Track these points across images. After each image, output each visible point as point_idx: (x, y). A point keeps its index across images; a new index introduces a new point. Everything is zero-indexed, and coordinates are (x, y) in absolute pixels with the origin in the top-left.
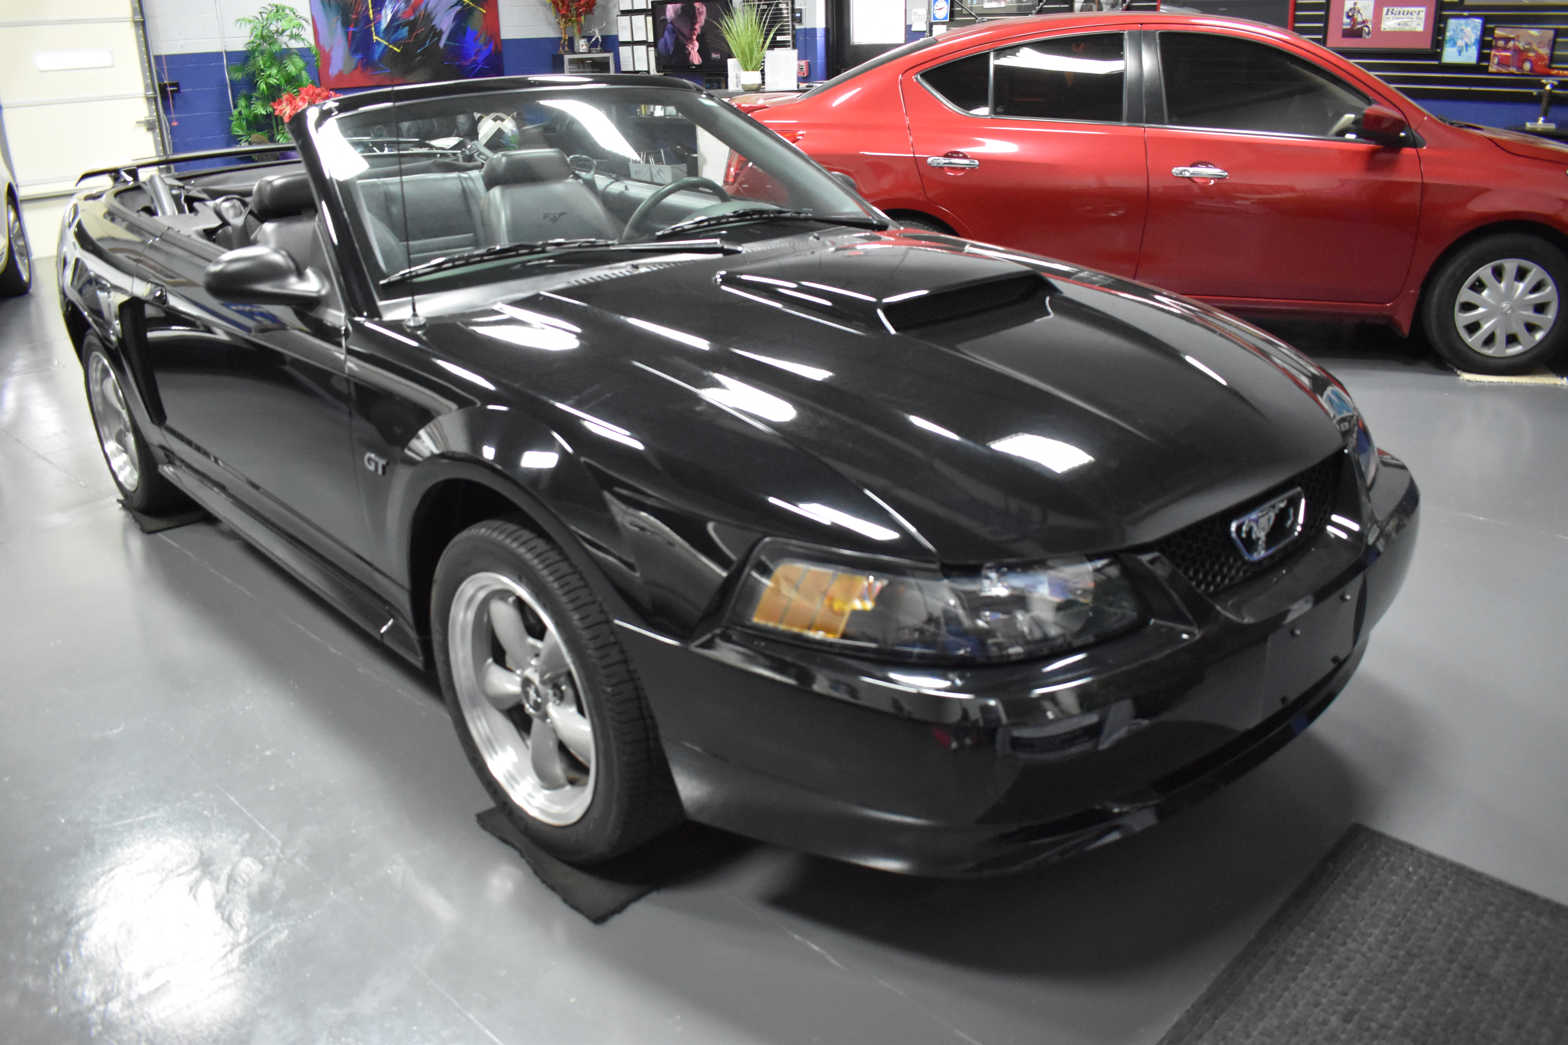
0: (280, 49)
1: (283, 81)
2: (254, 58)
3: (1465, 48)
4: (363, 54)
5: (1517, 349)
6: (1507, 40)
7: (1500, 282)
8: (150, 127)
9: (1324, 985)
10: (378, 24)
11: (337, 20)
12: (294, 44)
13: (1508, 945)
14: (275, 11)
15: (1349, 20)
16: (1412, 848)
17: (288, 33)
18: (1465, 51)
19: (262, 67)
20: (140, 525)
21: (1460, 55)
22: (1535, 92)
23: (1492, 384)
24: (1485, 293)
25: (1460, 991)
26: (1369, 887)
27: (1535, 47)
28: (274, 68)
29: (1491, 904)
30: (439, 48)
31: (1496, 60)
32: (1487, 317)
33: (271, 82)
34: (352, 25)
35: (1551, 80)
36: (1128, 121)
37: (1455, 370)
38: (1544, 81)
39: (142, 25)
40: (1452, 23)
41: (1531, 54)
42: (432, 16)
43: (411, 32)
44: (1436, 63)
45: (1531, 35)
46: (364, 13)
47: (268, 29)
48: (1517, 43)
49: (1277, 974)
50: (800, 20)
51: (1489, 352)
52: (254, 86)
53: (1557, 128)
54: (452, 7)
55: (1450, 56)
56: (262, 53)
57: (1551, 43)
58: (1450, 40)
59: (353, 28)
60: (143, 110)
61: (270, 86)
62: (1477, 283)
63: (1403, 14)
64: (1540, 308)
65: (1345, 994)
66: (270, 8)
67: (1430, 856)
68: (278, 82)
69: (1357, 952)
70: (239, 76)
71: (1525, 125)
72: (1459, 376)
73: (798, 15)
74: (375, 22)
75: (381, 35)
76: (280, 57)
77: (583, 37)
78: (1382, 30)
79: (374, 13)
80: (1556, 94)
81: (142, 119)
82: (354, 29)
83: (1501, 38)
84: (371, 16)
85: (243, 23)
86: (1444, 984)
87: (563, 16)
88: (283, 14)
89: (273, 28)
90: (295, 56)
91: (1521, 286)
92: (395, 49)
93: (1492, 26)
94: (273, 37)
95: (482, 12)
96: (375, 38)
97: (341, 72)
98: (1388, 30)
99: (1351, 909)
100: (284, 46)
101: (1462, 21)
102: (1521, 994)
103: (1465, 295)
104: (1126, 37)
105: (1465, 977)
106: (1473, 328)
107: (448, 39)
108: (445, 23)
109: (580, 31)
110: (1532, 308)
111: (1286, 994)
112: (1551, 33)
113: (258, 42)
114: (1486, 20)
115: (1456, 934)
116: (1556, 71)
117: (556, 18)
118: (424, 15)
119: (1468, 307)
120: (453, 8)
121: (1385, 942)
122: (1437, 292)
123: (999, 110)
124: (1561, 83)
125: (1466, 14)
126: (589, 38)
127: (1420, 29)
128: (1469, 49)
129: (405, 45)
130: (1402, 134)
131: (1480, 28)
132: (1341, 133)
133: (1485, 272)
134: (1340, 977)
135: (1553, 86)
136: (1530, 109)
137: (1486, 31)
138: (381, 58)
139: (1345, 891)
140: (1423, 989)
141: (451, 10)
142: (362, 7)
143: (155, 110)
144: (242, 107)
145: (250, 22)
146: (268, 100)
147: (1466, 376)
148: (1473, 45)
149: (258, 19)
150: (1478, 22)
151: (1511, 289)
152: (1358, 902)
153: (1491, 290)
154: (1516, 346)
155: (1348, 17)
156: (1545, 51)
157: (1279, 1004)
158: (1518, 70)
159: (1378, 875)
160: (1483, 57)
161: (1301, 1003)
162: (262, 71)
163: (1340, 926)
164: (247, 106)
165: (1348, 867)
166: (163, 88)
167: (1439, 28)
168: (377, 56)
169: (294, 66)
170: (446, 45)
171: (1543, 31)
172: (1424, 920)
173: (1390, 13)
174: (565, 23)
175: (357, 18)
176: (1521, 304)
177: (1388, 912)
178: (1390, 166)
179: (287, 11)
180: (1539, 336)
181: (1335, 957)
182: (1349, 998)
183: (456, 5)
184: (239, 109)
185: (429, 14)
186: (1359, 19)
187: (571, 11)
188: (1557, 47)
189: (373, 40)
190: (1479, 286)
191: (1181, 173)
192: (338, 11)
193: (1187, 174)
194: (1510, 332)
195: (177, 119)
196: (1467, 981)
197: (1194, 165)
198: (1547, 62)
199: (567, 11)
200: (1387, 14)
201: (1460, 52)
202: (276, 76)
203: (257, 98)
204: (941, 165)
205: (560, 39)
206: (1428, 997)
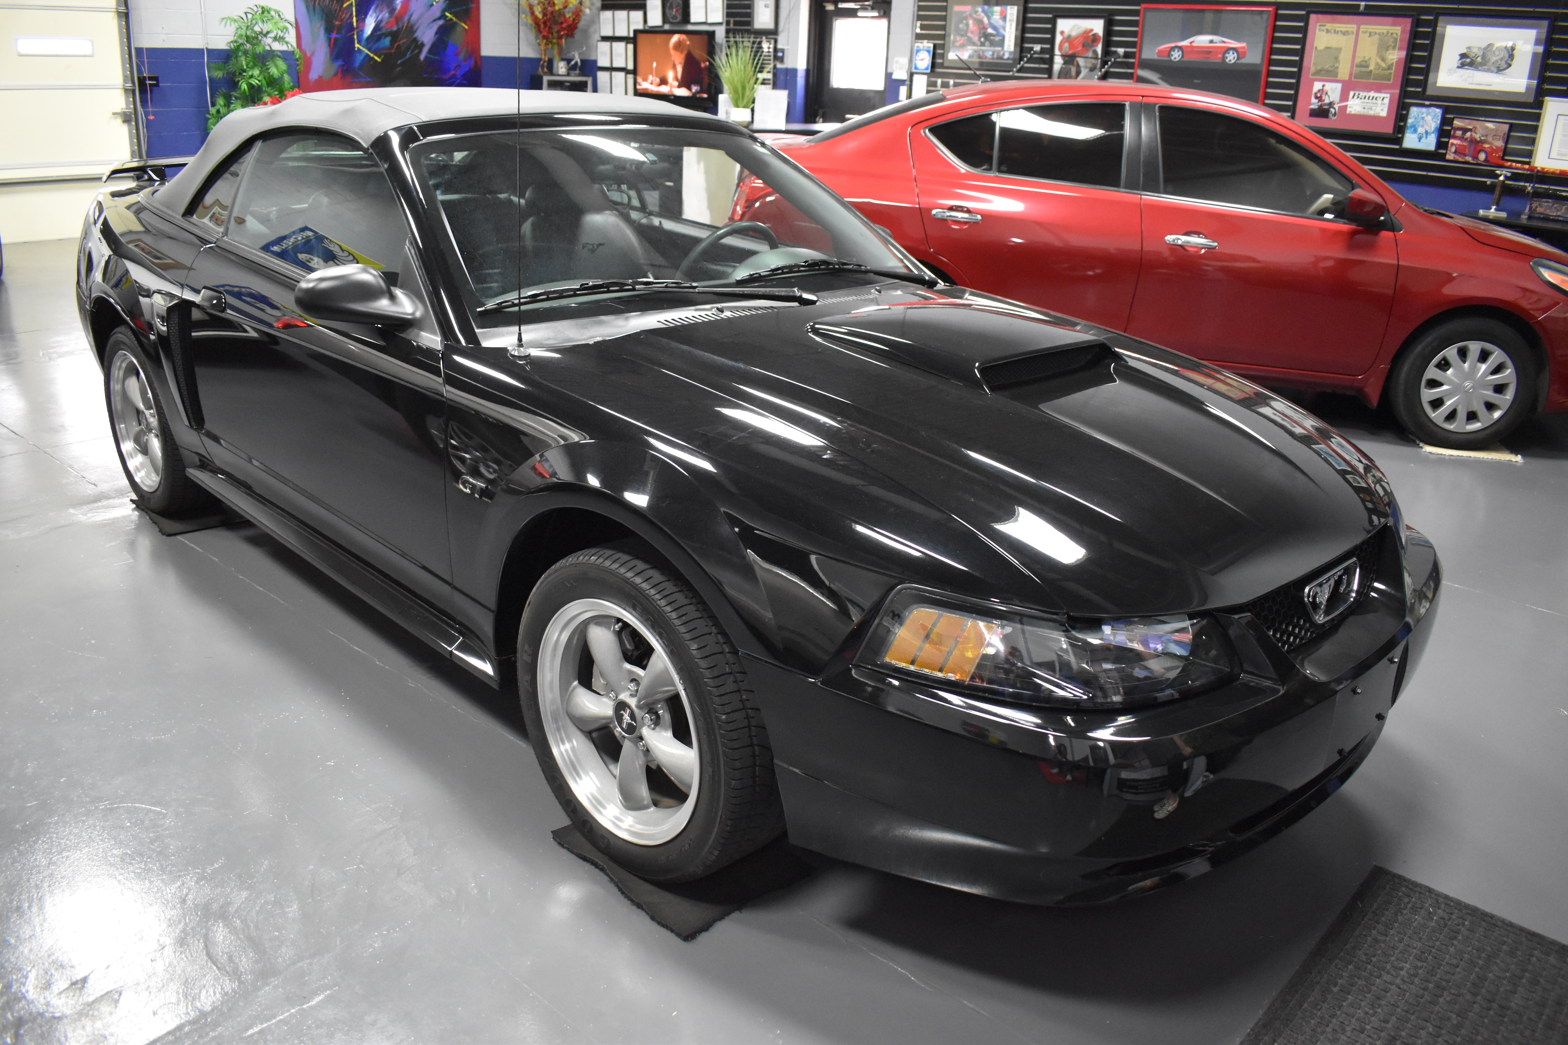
0: (264, 51)
1: (264, 82)
2: (236, 58)
3: (1424, 135)
4: (344, 61)
5: (1476, 426)
6: (1465, 130)
7: (1464, 362)
8: (126, 119)
9: (1366, 1013)
10: (361, 31)
11: (321, 25)
12: (277, 46)
13: (1524, 981)
14: (260, 12)
15: (1317, 101)
16: (1430, 890)
17: (272, 35)
18: (1424, 138)
19: (245, 67)
20: (158, 527)
21: (1420, 141)
22: (1489, 181)
23: (1451, 457)
24: (1450, 372)
25: (1486, 1021)
26: (1396, 925)
27: (1490, 139)
28: (256, 69)
29: (1505, 943)
30: (420, 60)
31: (1453, 149)
32: (1450, 394)
33: (253, 83)
34: (335, 32)
35: (1505, 172)
36: (1126, 187)
37: (1418, 442)
38: (1498, 172)
39: (125, 16)
40: (1414, 111)
41: (1486, 146)
42: (415, 28)
43: (392, 42)
44: (1397, 147)
45: (1487, 128)
46: (347, 20)
47: (252, 29)
48: (1474, 134)
49: (1324, 1002)
50: (781, 60)
51: (1451, 427)
52: (235, 85)
53: (1507, 218)
54: (435, 20)
55: (1410, 141)
56: (246, 53)
57: (1506, 136)
58: (1411, 127)
59: (336, 34)
60: (119, 102)
61: (251, 86)
62: (1443, 362)
63: (1369, 98)
64: (1499, 389)
65: (1386, 1021)
66: (255, 9)
67: (1446, 897)
68: (259, 84)
69: (1392, 984)
70: (219, 74)
71: (1477, 212)
72: (1422, 448)
73: (780, 54)
74: (358, 30)
75: (363, 43)
76: (263, 59)
77: (563, 60)
78: (1348, 112)
79: (357, 21)
80: (1508, 184)
81: (119, 110)
82: (337, 36)
83: (1459, 129)
84: (355, 24)
85: (229, 21)
86: (1471, 1014)
87: (544, 37)
88: (268, 15)
89: (257, 29)
90: (278, 59)
91: (1484, 367)
92: (376, 58)
93: (1452, 116)
94: (258, 38)
95: (464, 28)
96: (357, 45)
97: (320, 77)
98: (1353, 112)
99: (1382, 945)
100: (268, 48)
101: (1424, 110)
102: (1540, 1025)
103: (1432, 372)
104: (1127, 108)
105: (1489, 1009)
106: (1437, 403)
107: (430, 52)
108: (427, 35)
109: (560, 52)
110: (1492, 388)
111: (1334, 1020)
112: (1507, 127)
113: (241, 41)
114: (1446, 110)
115: (1477, 969)
116: (1509, 163)
117: (537, 38)
118: (407, 26)
119: (1434, 383)
120: (436, 22)
121: (1416, 975)
122: (1406, 368)
123: (1004, 168)
124: (1513, 173)
125: (1427, 103)
126: (569, 61)
127: (1384, 114)
128: (1429, 136)
129: (385, 55)
130: (1382, 218)
131: (1440, 118)
132: (1322, 212)
133: (1451, 352)
134: (1380, 1006)
135: (1506, 177)
136: (1482, 197)
137: (1445, 121)
138: (361, 65)
139: (1374, 928)
140: (1455, 1019)
141: (434, 24)
142: (346, 14)
143: (132, 103)
144: (221, 106)
145: (235, 21)
146: (247, 100)
147: (1429, 449)
148: (1433, 133)
149: (242, 19)
150: (1438, 112)
151: (1474, 370)
152: (1388, 939)
153: (1455, 368)
154: (1475, 423)
155: (1316, 98)
156: (1500, 144)
157: (1329, 1030)
158: (1473, 159)
159: (1402, 914)
160: (1441, 144)
161: (1348, 1029)
162: (244, 71)
163: (1374, 959)
164: (225, 105)
165: (1375, 907)
166: (142, 81)
167: (1402, 115)
168: (357, 64)
169: (277, 69)
170: (426, 58)
171: (1498, 124)
172: (1447, 956)
173: (1356, 97)
174: (546, 44)
175: (340, 25)
176: (1481, 384)
177: (1415, 948)
178: (1370, 247)
179: (273, 13)
180: (1497, 414)
181: (1374, 988)
182: (1389, 1026)
183: (439, 19)
184: (218, 107)
185: (412, 27)
186: (1327, 101)
187: (552, 34)
188: (1510, 140)
189: (355, 47)
190: (1444, 365)
191: (1174, 241)
192: (322, 17)
193: (1180, 242)
194: (1470, 410)
195: (154, 113)
196: (1491, 1012)
197: (1187, 234)
198: (1501, 154)
199: (548, 33)
200: (1353, 97)
201: (1420, 139)
202: (258, 77)
203: (237, 98)
204: (945, 218)
205: (539, 60)
206: (1459, 1026)
